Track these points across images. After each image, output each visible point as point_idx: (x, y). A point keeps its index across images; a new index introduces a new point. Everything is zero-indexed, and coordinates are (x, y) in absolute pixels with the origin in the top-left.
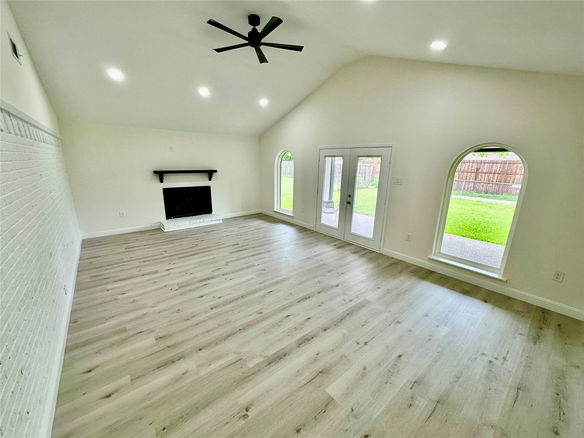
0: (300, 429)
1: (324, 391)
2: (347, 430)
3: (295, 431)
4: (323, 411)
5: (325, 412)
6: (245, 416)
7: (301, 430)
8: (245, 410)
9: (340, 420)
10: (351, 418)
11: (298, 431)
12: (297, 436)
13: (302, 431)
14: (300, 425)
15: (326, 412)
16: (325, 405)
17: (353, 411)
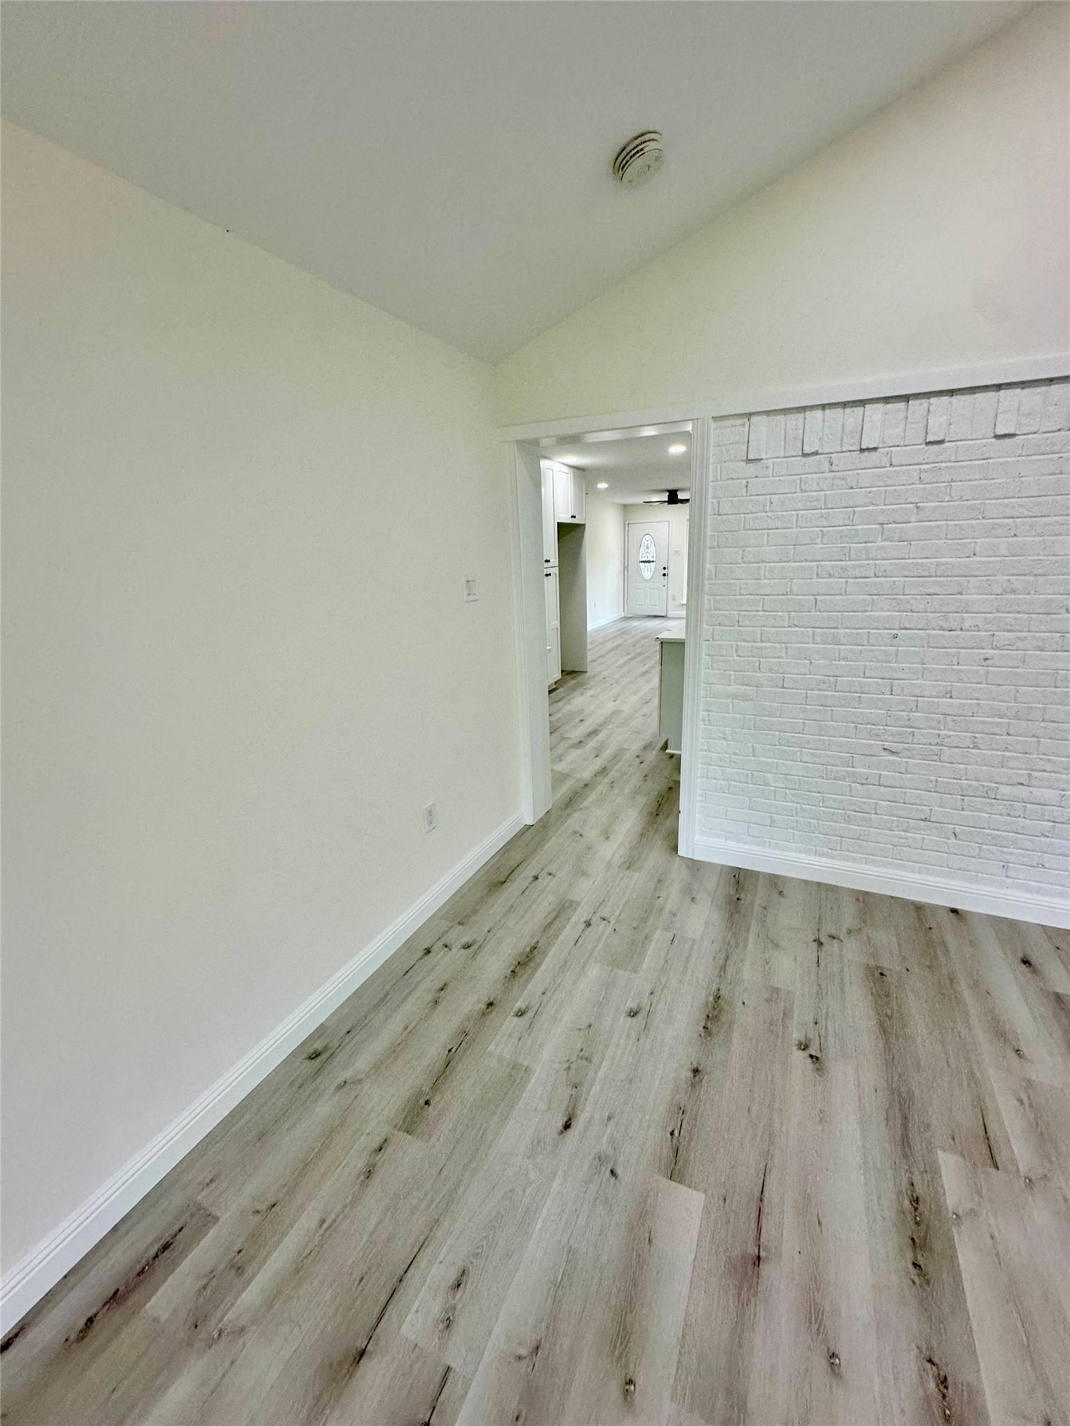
0: (694, 1076)
1: (705, 1191)
2: (609, 1119)
3: (700, 1069)
4: (676, 1133)
5: (672, 1134)
6: (804, 1046)
7: (692, 1076)
8: (819, 1055)
9: (631, 1135)
10: (610, 1151)
11: (696, 1071)
12: (692, 1064)
13: (690, 1074)
14: (701, 1081)
15: (669, 1135)
16: (680, 1150)
17: (612, 1172)
